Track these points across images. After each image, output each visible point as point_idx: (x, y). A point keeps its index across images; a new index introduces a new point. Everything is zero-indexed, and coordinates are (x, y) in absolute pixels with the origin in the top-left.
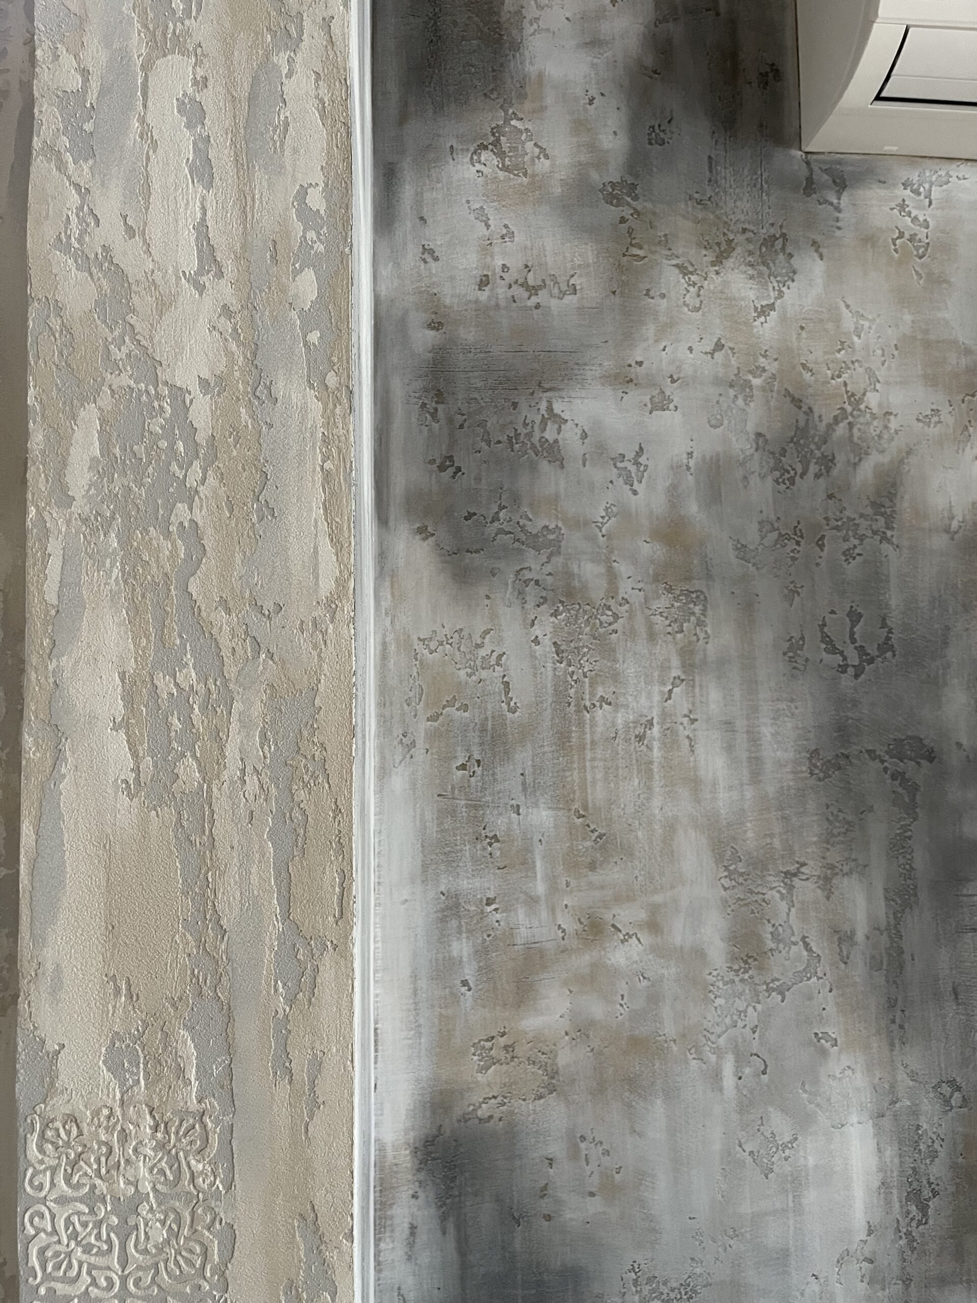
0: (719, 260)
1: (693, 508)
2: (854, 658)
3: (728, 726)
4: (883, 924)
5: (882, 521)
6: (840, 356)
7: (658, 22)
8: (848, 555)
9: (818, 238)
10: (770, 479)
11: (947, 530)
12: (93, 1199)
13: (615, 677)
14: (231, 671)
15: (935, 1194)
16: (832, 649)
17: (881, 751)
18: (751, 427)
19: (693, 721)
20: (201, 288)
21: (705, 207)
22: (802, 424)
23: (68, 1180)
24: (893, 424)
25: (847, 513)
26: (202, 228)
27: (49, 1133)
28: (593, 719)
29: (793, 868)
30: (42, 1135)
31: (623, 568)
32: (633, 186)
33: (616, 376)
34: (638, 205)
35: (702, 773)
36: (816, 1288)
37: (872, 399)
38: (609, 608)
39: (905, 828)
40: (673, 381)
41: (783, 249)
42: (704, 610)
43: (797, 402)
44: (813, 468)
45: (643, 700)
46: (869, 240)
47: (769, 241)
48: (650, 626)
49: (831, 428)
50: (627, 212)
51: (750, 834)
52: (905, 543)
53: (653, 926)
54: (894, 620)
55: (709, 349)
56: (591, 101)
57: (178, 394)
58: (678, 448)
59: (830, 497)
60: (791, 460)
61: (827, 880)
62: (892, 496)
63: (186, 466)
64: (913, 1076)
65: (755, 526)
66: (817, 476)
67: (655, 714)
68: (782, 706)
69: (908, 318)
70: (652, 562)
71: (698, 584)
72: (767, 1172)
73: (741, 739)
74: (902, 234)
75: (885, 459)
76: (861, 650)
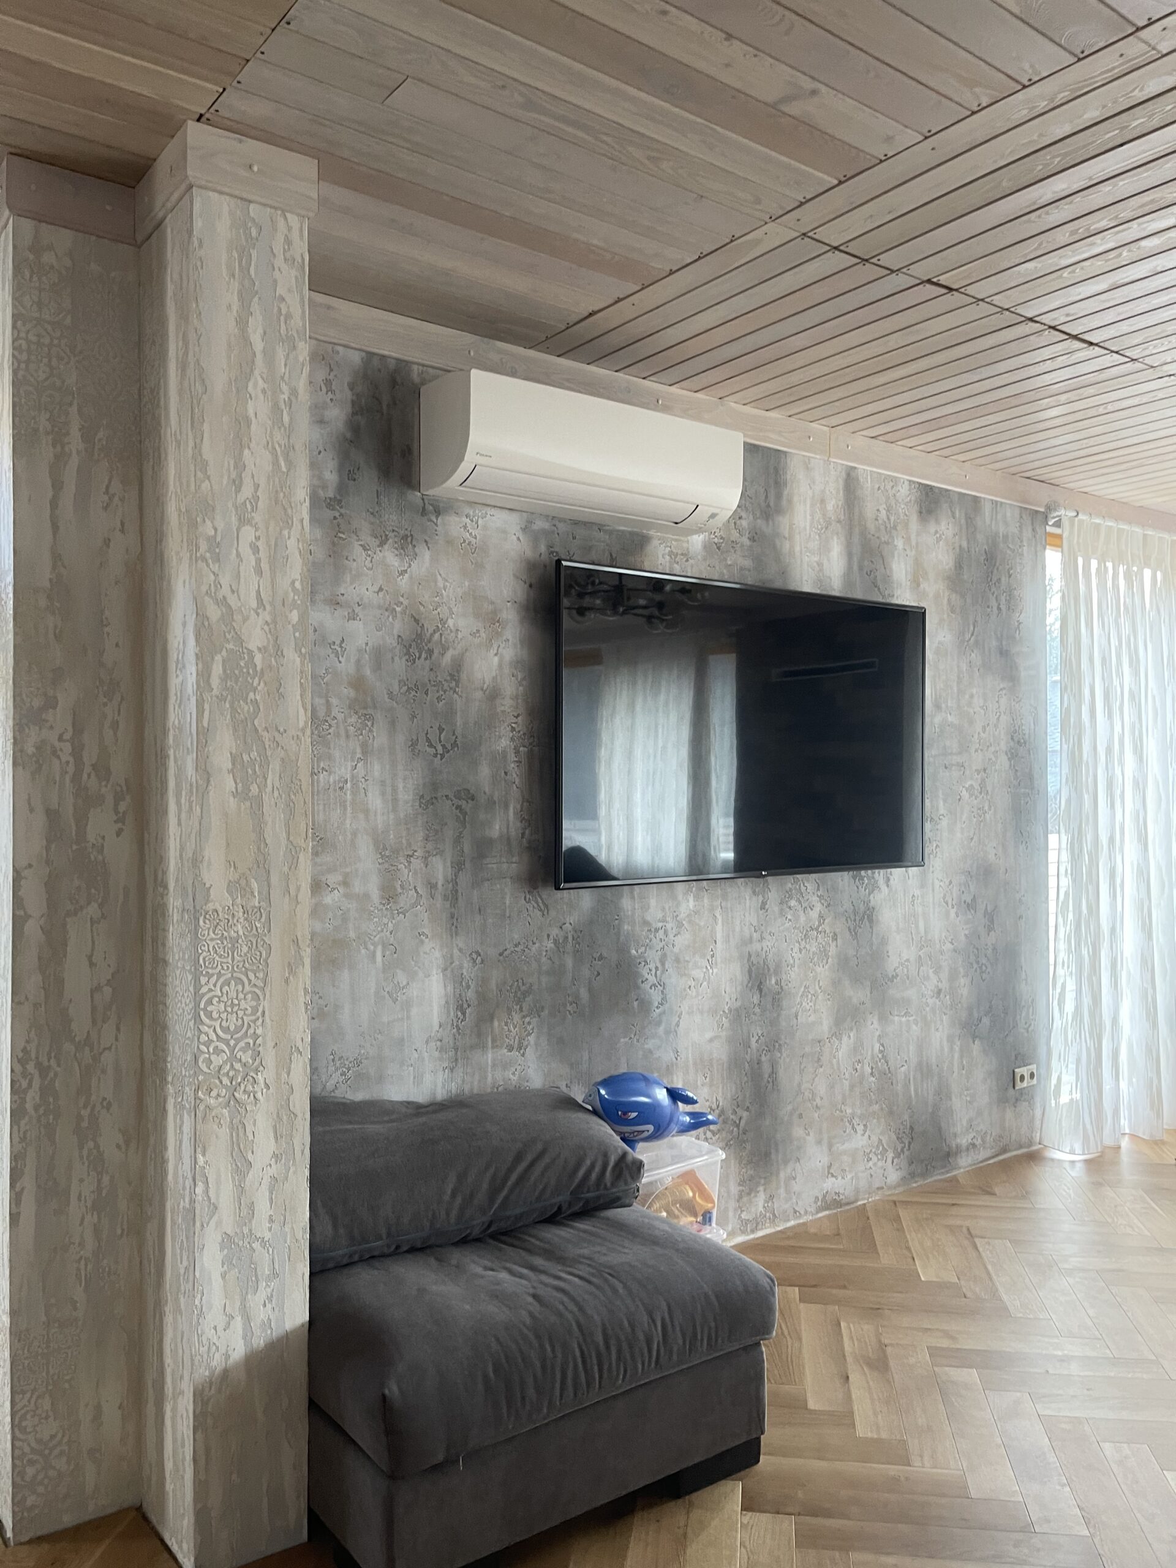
0: (382, 544)
1: (368, 672)
2: (440, 750)
3: (383, 783)
4: (450, 878)
5: (453, 684)
6: (437, 599)
7: (354, 414)
8: (439, 699)
9: (427, 539)
10: (404, 659)
11: (482, 689)
12: (223, 938)
13: (330, 757)
14: (269, 753)
15: (469, 1006)
16: (431, 746)
17: (451, 796)
18: (396, 632)
19: (366, 780)
20: (258, 615)
21: (375, 516)
22: (419, 632)
23: (214, 933)
24: (460, 636)
25: (439, 678)
26: (258, 592)
27: (208, 916)
28: (318, 779)
29: (410, 853)
30: (205, 917)
31: (334, 701)
32: (340, 501)
33: (331, 600)
34: (343, 511)
35: (370, 806)
36: (416, 1056)
37: (451, 622)
38: (327, 721)
39: (461, 833)
40: (359, 605)
41: (411, 543)
42: (372, 726)
43: (417, 621)
44: (424, 655)
45: (343, 770)
46: (449, 542)
47: (405, 537)
48: (347, 731)
49: (432, 635)
50: (337, 514)
51: (392, 836)
52: (464, 695)
53: (345, 883)
54: (459, 732)
55: (377, 590)
56: (320, 452)
57: (250, 652)
58: (361, 642)
59: (431, 670)
60: (414, 650)
61: (426, 858)
62: (458, 671)
63: (253, 678)
64: (460, 950)
65: (397, 684)
66: (426, 659)
67: (348, 776)
68: (407, 773)
69: (467, 584)
70: (348, 698)
71: (370, 711)
72: (395, 1001)
73: (389, 789)
74: (464, 541)
75: (456, 652)
76: (444, 746)
